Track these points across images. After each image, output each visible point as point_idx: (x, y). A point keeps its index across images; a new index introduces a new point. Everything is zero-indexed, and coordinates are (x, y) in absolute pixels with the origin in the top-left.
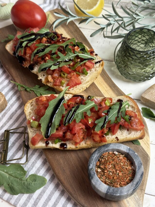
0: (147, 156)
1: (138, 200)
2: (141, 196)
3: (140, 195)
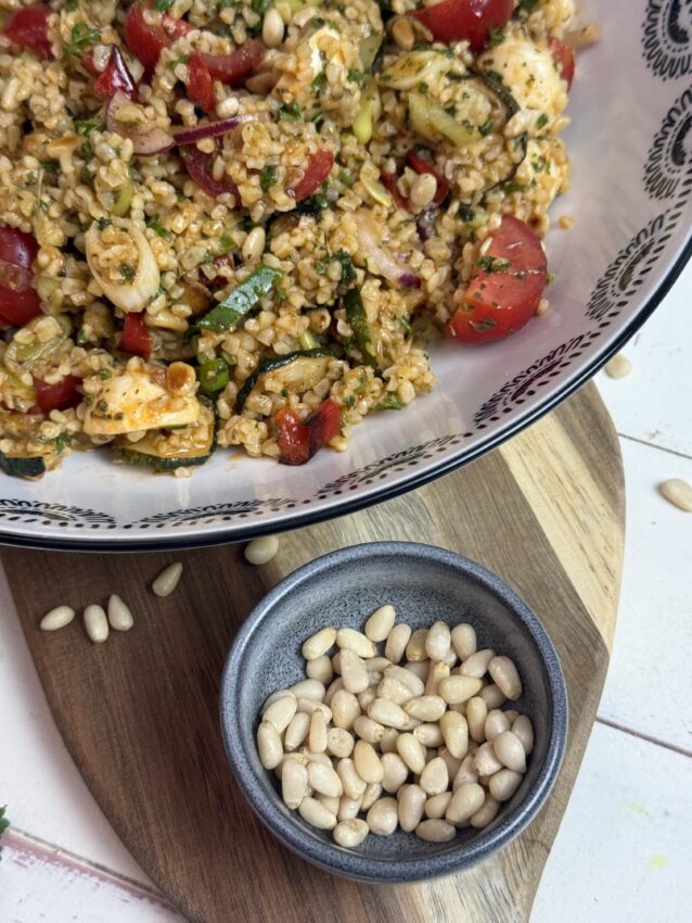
0: (594, 644)
1: (502, 901)
2: (519, 879)
3: (517, 875)
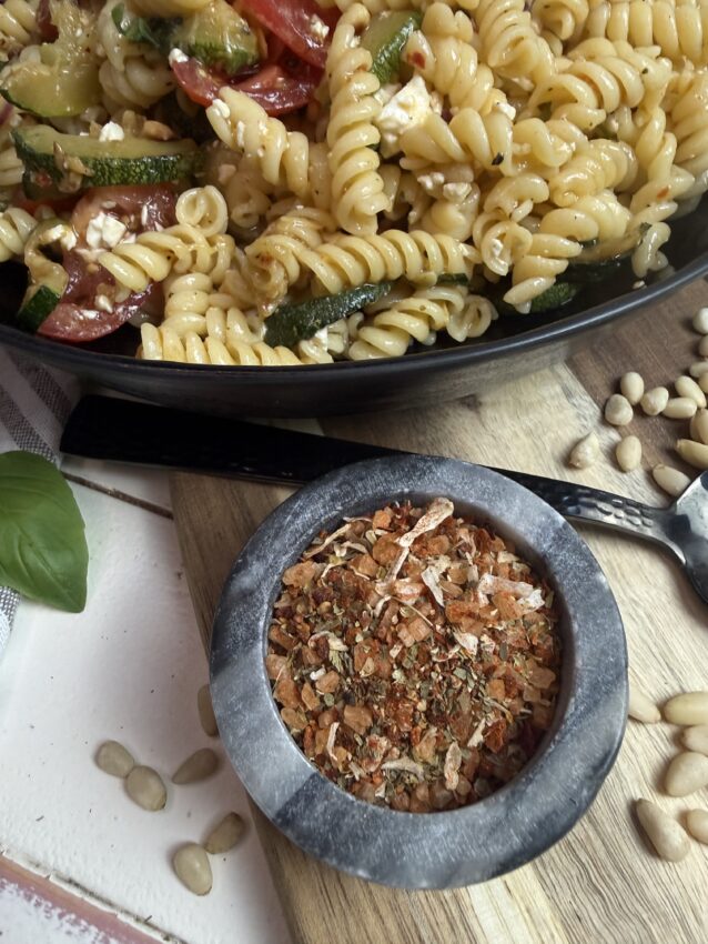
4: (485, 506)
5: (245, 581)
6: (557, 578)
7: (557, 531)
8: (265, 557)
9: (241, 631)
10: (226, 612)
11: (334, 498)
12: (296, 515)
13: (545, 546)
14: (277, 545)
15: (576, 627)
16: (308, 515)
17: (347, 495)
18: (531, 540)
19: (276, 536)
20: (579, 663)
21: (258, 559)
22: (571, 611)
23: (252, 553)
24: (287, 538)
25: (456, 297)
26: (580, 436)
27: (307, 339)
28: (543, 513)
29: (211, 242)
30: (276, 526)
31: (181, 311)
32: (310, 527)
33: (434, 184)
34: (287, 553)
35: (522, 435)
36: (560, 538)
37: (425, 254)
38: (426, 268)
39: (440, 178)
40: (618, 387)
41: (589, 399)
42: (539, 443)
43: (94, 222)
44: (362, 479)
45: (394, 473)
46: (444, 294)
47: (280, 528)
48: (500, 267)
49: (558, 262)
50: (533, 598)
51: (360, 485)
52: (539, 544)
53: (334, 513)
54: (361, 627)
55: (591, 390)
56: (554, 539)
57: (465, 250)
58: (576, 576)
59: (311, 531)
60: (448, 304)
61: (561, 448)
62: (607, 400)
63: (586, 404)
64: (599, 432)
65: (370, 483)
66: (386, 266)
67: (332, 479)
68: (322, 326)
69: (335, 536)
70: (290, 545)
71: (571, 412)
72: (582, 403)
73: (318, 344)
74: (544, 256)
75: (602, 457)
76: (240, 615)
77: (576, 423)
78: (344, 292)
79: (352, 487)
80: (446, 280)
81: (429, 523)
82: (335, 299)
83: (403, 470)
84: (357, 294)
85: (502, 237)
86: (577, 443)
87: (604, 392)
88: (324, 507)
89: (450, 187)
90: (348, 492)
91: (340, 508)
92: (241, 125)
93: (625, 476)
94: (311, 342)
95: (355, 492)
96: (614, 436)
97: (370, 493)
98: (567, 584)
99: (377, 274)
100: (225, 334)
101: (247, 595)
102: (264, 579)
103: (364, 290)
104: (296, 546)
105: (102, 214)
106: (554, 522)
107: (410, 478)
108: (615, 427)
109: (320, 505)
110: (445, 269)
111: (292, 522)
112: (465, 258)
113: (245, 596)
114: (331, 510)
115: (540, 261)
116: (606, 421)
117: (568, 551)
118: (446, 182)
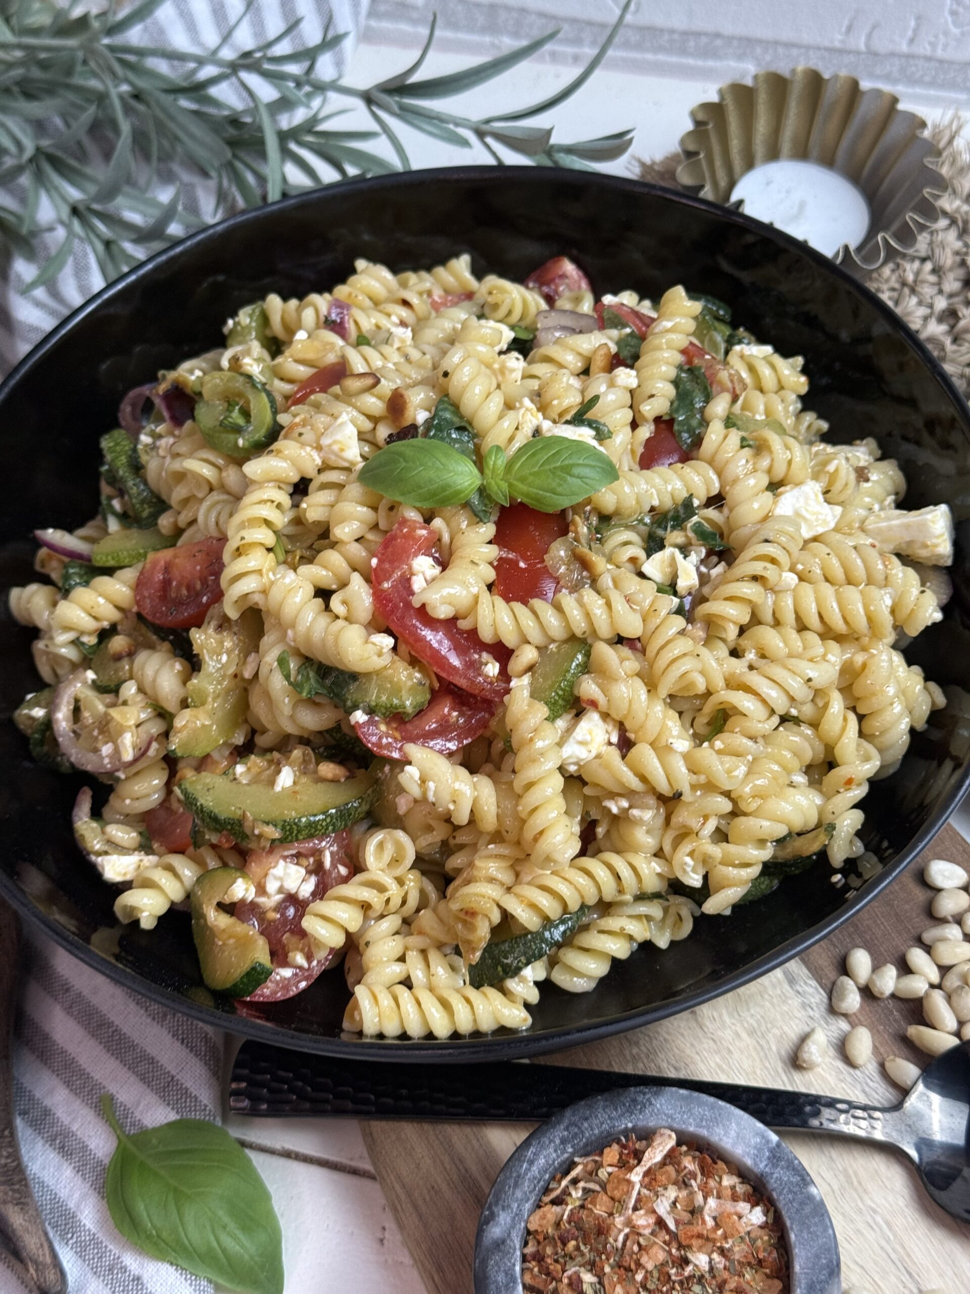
4: (704, 1132)
5: (495, 1231)
6: (775, 1195)
7: (772, 1151)
8: (509, 1206)
9: (501, 1278)
10: (484, 1262)
11: (564, 1141)
12: (531, 1163)
13: (762, 1166)
14: (519, 1194)
15: (793, 1237)
16: (542, 1161)
17: (575, 1136)
18: (749, 1162)
19: (516, 1185)
20: (797, 1268)
21: (503, 1209)
22: (788, 1223)
23: (497, 1204)
24: (526, 1186)
25: (655, 910)
26: (807, 1029)
27: (512, 977)
28: (757, 1134)
29: (400, 881)
30: (514, 1175)
31: (381, 962)
32: (545, 1172)
33: (619, 808)
34: (528, 1200)
35: (744, 1035)
36: (774, 1157)
37: (618, 877)
38: (621, 891)
39: (625, 804)
40: (844, 968)
41: (813, 983)
42: (763, 1043)
43: (274, 871)
44: (586, 1119)
45: (616, 1109)
46: (643, 909)
47: (519, 1176)
48: (694, 880)
49: (749, 870)
50: (757, 1216)
51: (586, 1125)
52: (756, 1164)
53: (566, 1155)
54: (608, 1259)
55: (816, 973)
56: (769, 1158)
57: (656, 867)
58: (790, 1191)
59: (547, 1176)
60: (649, 918)
61: (786, 1047)
62: (834, 983)
63: (811, 990)
64: (827, 1023)
65: (595, 1122)
66: (582, 897)
67: (559, 1123)
68: (527, 964)
69: (569, 1178)
70: (531, 1192)
71: (795, 1002)
72: (806, 988)
73: (524, 980)
74: (734, 866)
75: (832, 1052)
76: (497, 1264)
77: (801, 1014)
78: (544, 928)
79: (579, 1128)
80: (641, 897)
81: (655, 1155)
82: (538, 936)
83: (624, 1105)
84: (556, 927)
85: (691, 854)
86: (804, 1038)
87: (831, 973)
88: (556, 1151)
89: (635, 812)
90: (576, 1134)
91: (570, 1150)
92: (431, 785)
93: (857, 1072)
94: (516, 979)
95: (582, 1132)
96: (844, 1025)
97: (596, 1132)
98: (782, 1201)
99: (574, 906)
100: (429, 980)
101: (500, 1244)
102: (513, 1226)
103: (563, 921)
104: (536, 1192)
105: (282, 862)
106: (768, 1141)
107: (632, 1113)
108: (845, 1015)
109: (552, 1150)
110: (640, 888)
111: (528, 1170)
112: (659, 875)
113: (498, 1245)
114: (562, 1153)
115: (732, 872)
116: (833, 1010)
117: (782, 1168)
118: (631, 807)
